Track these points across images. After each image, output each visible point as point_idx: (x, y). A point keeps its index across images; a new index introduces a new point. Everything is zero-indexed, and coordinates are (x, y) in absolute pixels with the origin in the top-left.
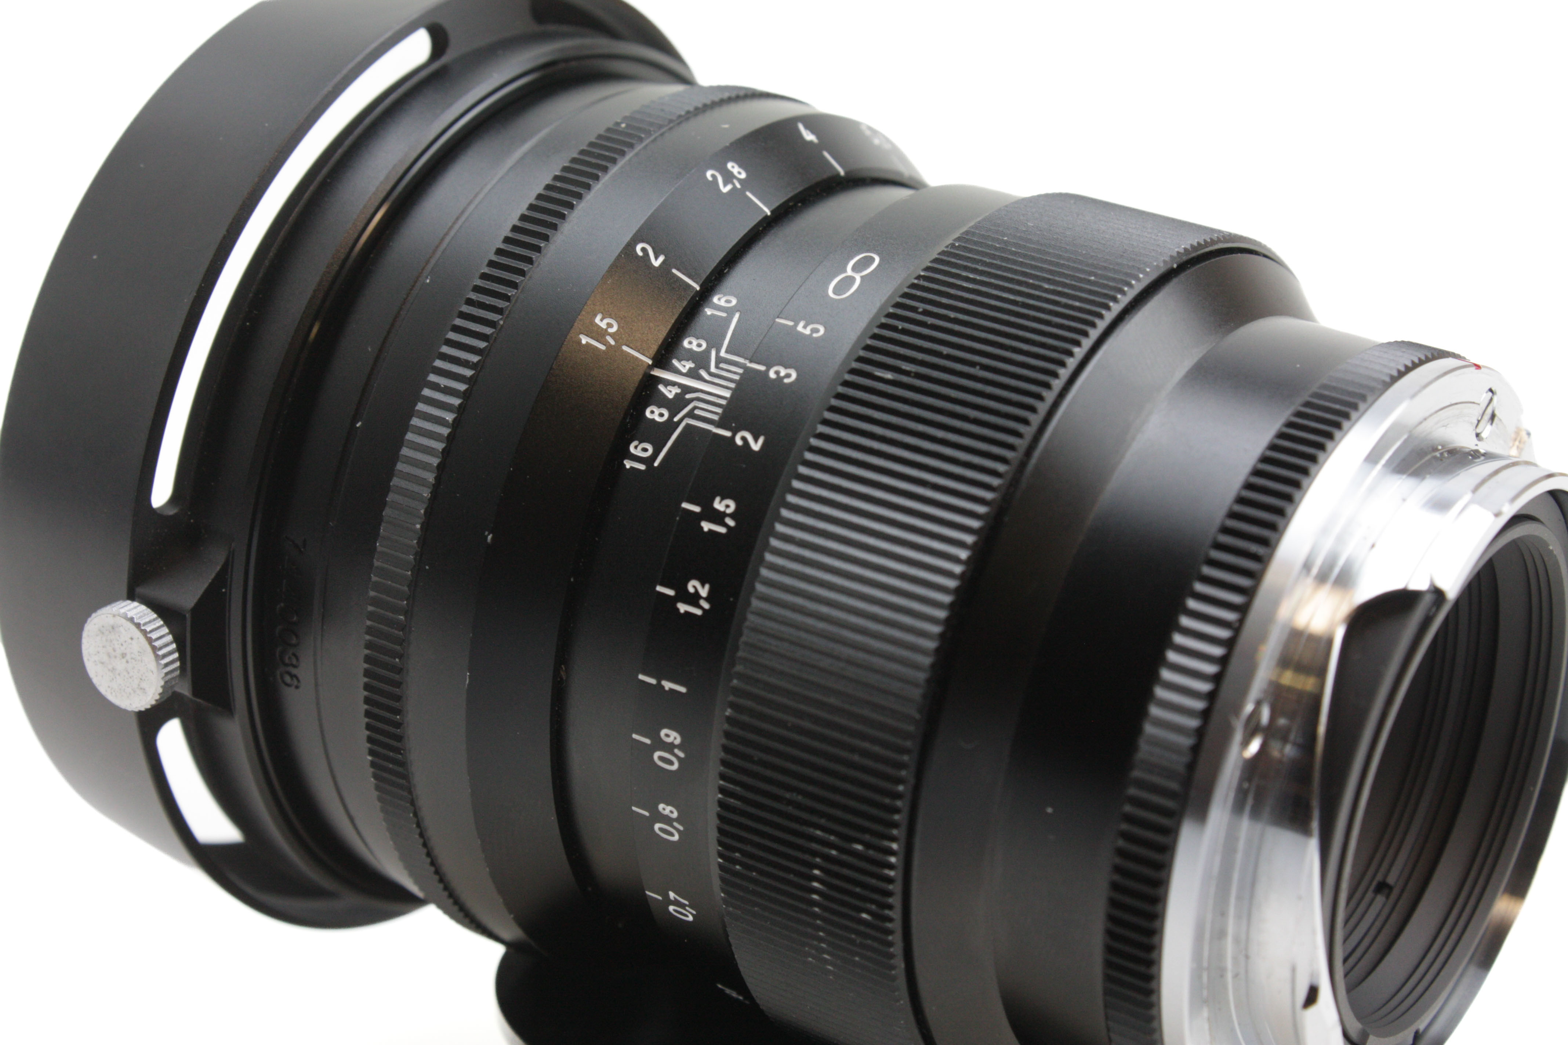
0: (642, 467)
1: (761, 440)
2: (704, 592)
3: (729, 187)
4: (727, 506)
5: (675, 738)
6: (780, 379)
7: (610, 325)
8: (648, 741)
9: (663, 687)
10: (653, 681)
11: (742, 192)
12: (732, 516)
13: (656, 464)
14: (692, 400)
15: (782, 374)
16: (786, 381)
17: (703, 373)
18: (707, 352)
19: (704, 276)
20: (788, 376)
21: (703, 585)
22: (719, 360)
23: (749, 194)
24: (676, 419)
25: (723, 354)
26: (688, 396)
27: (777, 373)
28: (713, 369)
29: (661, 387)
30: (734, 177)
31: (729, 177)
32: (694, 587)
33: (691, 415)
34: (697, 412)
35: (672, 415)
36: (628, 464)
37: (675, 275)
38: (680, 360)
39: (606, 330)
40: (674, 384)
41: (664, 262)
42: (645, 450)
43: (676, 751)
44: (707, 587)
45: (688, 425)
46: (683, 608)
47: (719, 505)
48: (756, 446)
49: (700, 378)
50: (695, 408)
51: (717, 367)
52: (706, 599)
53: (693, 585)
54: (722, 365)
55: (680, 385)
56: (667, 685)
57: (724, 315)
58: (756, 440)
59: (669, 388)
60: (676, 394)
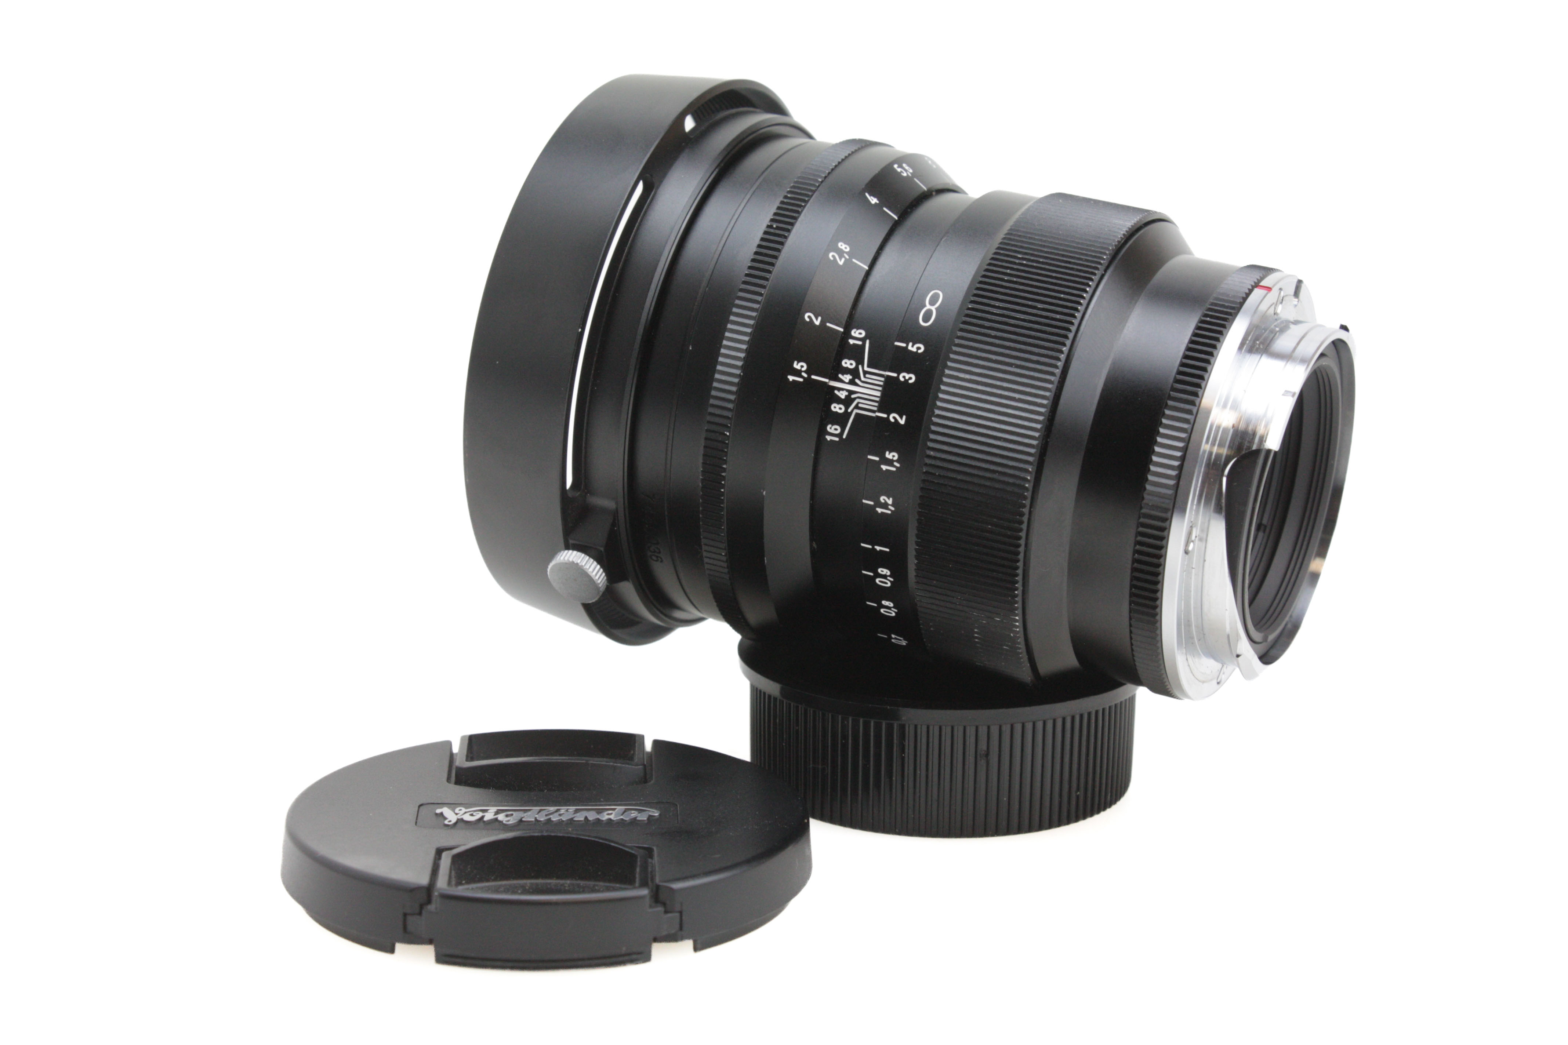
0: (837, 439)
1: (904, 417)
2: (890, 501)
3: (843, 260)
4: (894, 456)
5: (887, 572)
6: (906, 381)
7: (802, 367)
8: (871, 574)
9: (876, 549)
10: (870, 547)
11: (850, 259)
12: (897, 461)
13: (844, 437)
14: (855, 399)
15: (907, 378)
16: (910, 382)
17: (857, 381)
18: (857, 368)
19: (844, 322)
20: (910, 378)
21: (889, 499)
22: (865, 373)
23: (854, 260)
24: (849, 410)
25: (866, 369)
26: (853, 396)
27: (904, 377)
28: (863, 379)
29: (836, 392)
30: (844, 252)
31: (841, 253)
32: (884, 499)
33: (857, 407)
34: (860, 405)
35: (847, 408)
36: (829, 438)
37: (829, 327)
38: (843, 375)
39: (801, 370)
40: (843, 389)
41: (821, 321)
42: (836, 429)
43: (888, 578)
44: (891, 499)
45: (857, 414)
46: (879, 510)
47: (889, 455)
48: (902, 422)
49: (857, 385)
50: (858, 403)
51: (865, 377)
52: (892, 505)
53: (883, 499)
54: (867, 376)
55: (847, 390)
56: (878, 548)
57: (860, 343)
58: (901, 418)
59: (841, 392)
60: (846, 396)
